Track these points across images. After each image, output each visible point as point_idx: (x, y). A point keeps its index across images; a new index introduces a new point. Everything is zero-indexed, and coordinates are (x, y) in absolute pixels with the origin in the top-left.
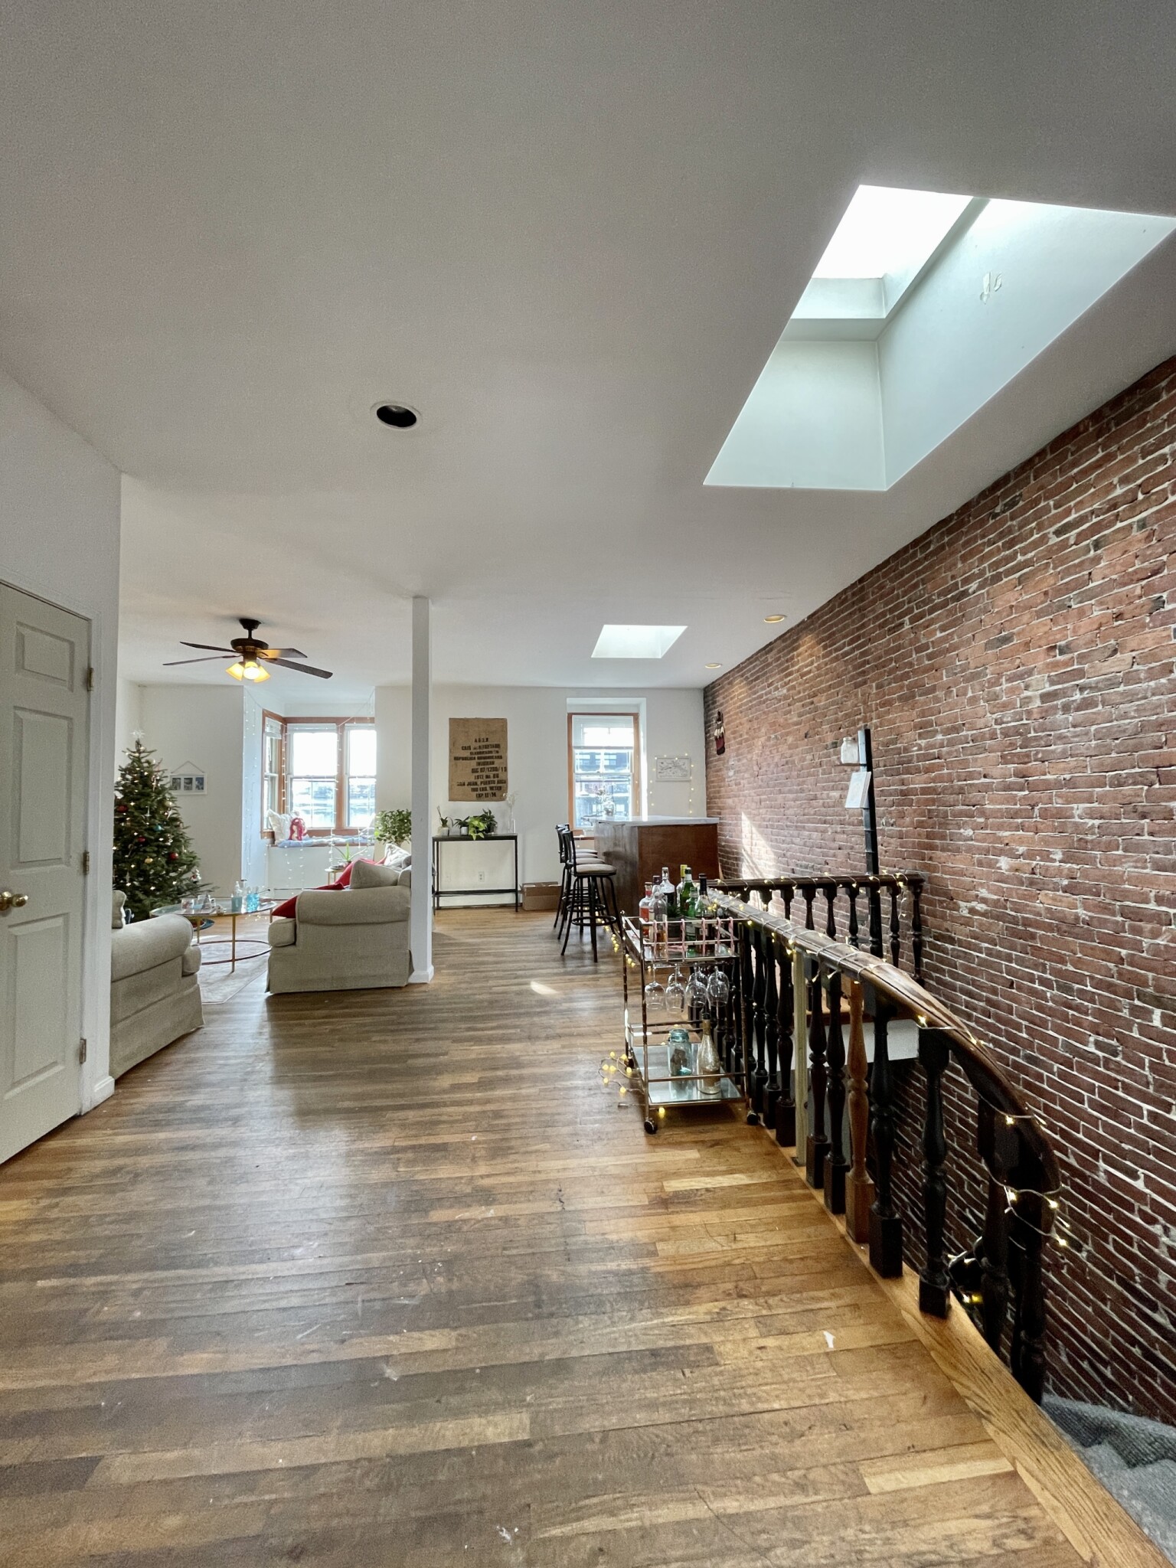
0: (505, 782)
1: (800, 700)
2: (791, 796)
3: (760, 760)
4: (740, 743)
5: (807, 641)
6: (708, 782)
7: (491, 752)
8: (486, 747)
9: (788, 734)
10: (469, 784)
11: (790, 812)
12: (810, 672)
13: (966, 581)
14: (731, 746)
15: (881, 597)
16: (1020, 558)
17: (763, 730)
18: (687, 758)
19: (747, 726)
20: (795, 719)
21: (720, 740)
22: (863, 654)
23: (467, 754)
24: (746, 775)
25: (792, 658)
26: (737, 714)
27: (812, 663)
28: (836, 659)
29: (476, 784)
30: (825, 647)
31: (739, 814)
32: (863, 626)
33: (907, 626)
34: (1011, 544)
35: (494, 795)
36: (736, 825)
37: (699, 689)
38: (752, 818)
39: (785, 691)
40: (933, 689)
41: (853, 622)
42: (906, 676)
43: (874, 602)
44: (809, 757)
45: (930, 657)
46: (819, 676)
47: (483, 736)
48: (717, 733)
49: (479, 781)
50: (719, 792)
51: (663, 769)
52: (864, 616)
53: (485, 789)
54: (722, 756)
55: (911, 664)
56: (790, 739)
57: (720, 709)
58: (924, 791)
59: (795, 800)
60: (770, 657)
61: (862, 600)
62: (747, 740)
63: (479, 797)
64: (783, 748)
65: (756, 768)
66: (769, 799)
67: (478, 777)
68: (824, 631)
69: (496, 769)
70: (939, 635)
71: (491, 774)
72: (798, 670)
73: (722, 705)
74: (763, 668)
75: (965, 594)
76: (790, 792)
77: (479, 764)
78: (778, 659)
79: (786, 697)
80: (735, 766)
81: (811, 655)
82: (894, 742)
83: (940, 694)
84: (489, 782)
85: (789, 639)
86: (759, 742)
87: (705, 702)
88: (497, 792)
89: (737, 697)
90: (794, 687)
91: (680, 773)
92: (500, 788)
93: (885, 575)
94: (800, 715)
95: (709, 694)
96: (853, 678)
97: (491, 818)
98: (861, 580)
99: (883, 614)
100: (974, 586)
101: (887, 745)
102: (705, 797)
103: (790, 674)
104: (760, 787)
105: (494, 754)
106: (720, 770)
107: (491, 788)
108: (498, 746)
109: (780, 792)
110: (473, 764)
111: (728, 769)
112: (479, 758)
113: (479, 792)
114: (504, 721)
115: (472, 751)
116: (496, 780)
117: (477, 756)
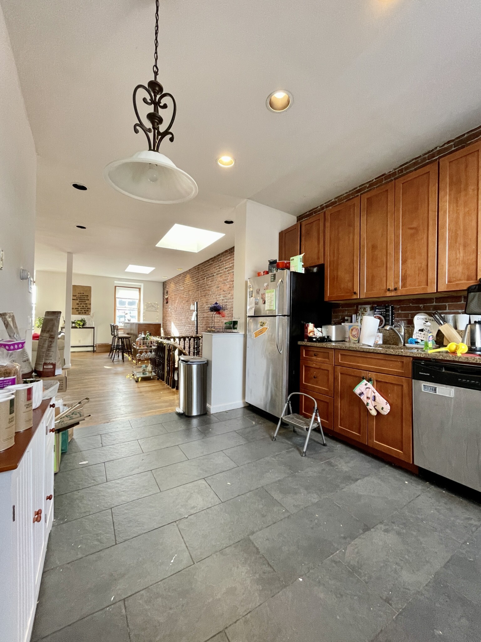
0: (90, 309)
1: (186, 292)
2: (183, 317)
3: (177, 306)
4: (172, 301)
5: (188, 276)
6: (163, 312)
7: (85, 298)
8: (83, 296)
9: (183, 300)
10: (76, 309)
11: (183, 321)
12: (188, 285)
13: (214, 273)
14: (170, 301)
15: (202, 271)
16: (221, 272)
17: (178, 298)
18: (156, 304)
19: (174, 296)
20: (185, 296)
21: (167, 299)
22: (199, 283)
23: (75, 298)
24: (173, 311)
25: (185, 280)
26: (172, 292)
27: (189, 282)
28: (193, 283)
29: (78, 309)
30: (192, 279)
31: (171, 322)
32: (198, 276)
33: (206, 279)
34: (220, 268)
35: (85, 313)
36: (170, 325)
37: (161, 282)
38: (174, 323)
39: (183, 288)
40: (208, 295)
41: (197, 275)
42: (204, 291)
43: (201, 271)
44: (187, 307)
45: (209, 287)
46: (190, 286)
47: (82, 292)
48: (166, 297)
49: (79, 308)
50: (166, 315)
51: (149, 307)
52: (199, 274)
53: (82, 311)
54: (167, 304)
55: (205, 288)
56: (184, 302)
57: (167, 290)
58: (207, 317)
59: (184, 318)
60: (180, 278)
61: (199, 270)
62: (174, 300)
63: (79, 314)
64: (182, 304)
65: (176, 309)
66: (179, 318)
67: (79, 306)
68: (191, 275)
69: (86, 304)
70: (210, 283)
71: (85, 305)
72: (186, 283)
73: (168, 288)
74: (179, 280)
75: (213, 276)
76: (183, 316)
77: (80, 302)
78: (182, 279)
79: (183, 290)
80: (171, 308)
81: (189, 280)
82: (202, 305)
83: (210, 296)
84: (84, 308)
85: (184, 274)
86: (177, 301)
87: (163, 287)
88: (87, 312)
89: (171, 287)
90: (185, 288)
91: (154, 309)
92: (88, 311)
93: (203, 266)
94: (186, 296)
95: (164, 284)
96: (196, 289)
97: (84, 321)
98: (199, 265)
99: (202, 275)
100: (215, 274)
101: (201, 306)
102: (162, 316)
103: (184, 284)
104: (177, 314)
105: (86, 299)
106: (167, 309)
107: (84, 311)
108: (88, 296)
109: (181, 316)
110: (77, 302)
111: (169, 308)
112: (80, 300)
113: (79, 312)
114: (90, 287)
115: (77, 297)
116: (86, 308)
117: (79, 299)
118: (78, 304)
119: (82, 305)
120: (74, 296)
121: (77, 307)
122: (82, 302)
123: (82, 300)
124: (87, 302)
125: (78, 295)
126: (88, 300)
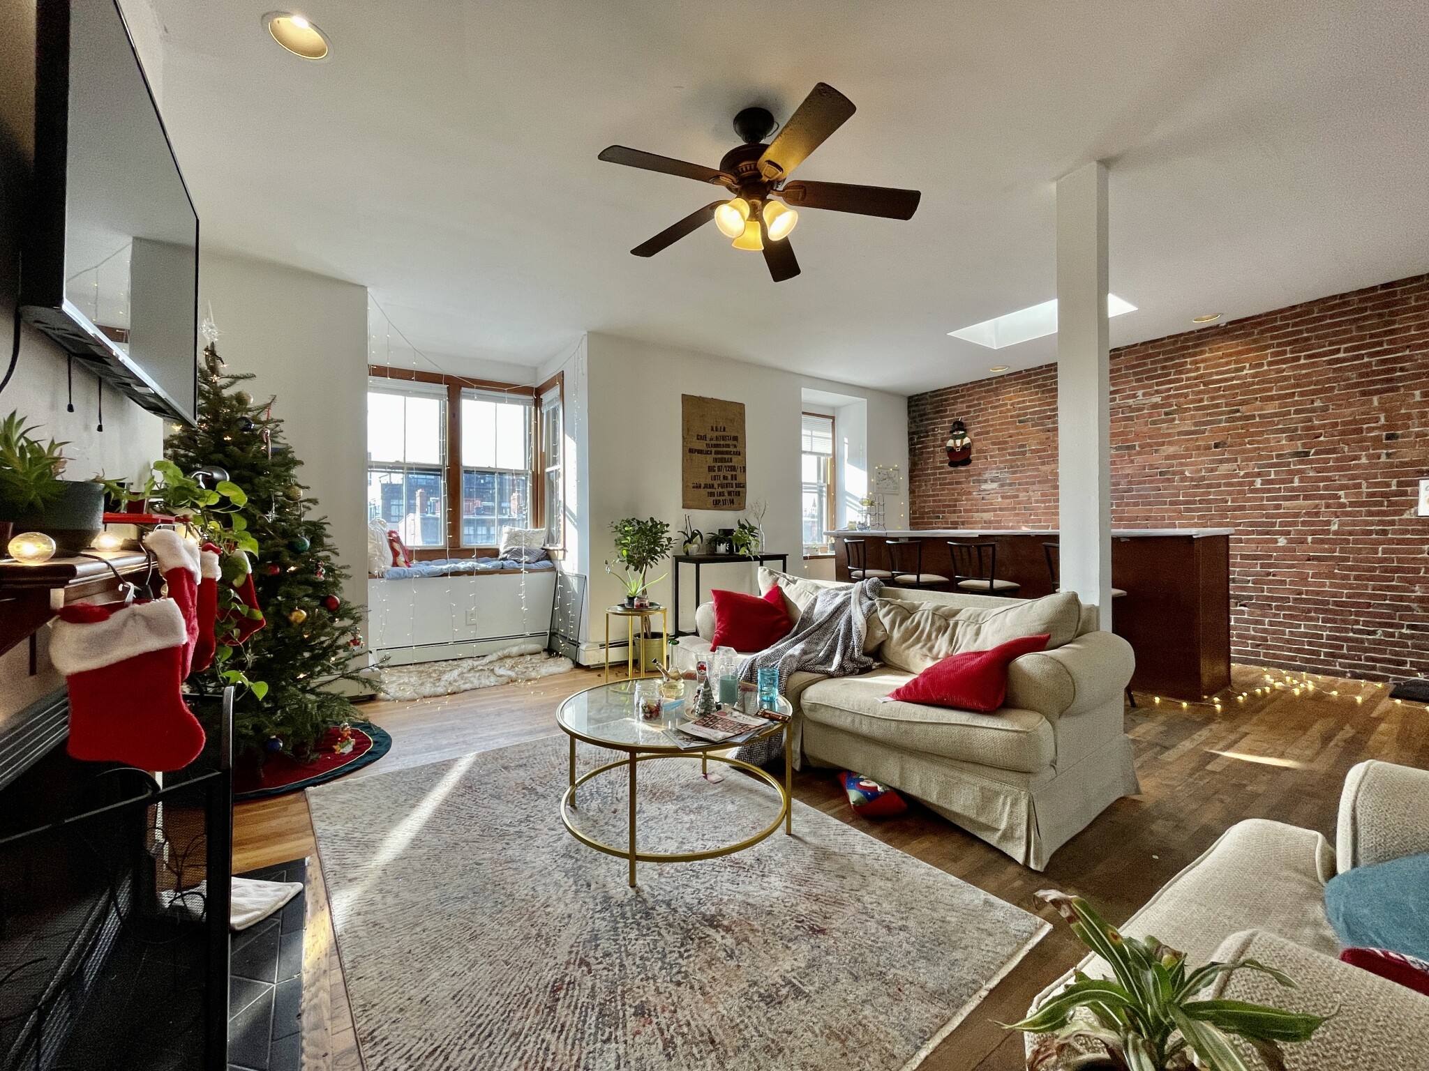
0: (743, 486)
5: (1226, 348)
6: (916, 496)
7: (728, 446)
8: (724, 438)
9: (1163, 444)
10: (706, 486)
12: (1230, 379)
14: (993, 455)
19: (1041, 436)
20: (1186, 428)
21: (959, 450)
23: (701, 445)
24: (1037, 488)
25: (1180, 365)
26: (1008, 423)
27: (1239, 370)
29: (712, 486)
30: (1277, 353)
35: (732, 502)
37: (904, 397)
39: (1155, 400)
41: (1363, 329)
44: (1224, 467)
47: (721, 424)
48: (949, 444)
49: (716, 483)
50: (951, 506)
51: (880, 480)
53: (721, 494)
54: (965, 467)
56: (1170, 450)
57: (958, 418)
62: (1038, 451)
63: (717, 505)
64: (1149, 458)
67: (714, 478)
68: (1277, 338)
69: (733, 469)
71: (729, 474)
72: (1195, 378)
73: (964, 413)
77: (715, 460)
78: (1136, 366)
80: (1002, 478)
81: (1235, 362)
84: (727, 485)
87: (913, 414)
88: (736, 499)
89: (1009, 405)
90: (1183, 396)
91: (892, 485)
92: (738, 494)
94: (1200, 424)
102: (908, 512)
103: (1172, 381)
105: (732, 449)
106: (958, 482)
107: (730, 493)
108: (735, 438)
110: (710, 458)
111: (985, 479)
112: (717, 453)
113: (716, 498)
114: (742, 406)
115: (708, 442)
116: (734, 482)
117: (714, 450)
118: (711, 469)
119: (721, 474)
120: (700, 438)
121: (709, 481)
122: (722, 460)
123: (722, 453)
124: (735, 459)
125: (710, 434)
126: (738, 453)
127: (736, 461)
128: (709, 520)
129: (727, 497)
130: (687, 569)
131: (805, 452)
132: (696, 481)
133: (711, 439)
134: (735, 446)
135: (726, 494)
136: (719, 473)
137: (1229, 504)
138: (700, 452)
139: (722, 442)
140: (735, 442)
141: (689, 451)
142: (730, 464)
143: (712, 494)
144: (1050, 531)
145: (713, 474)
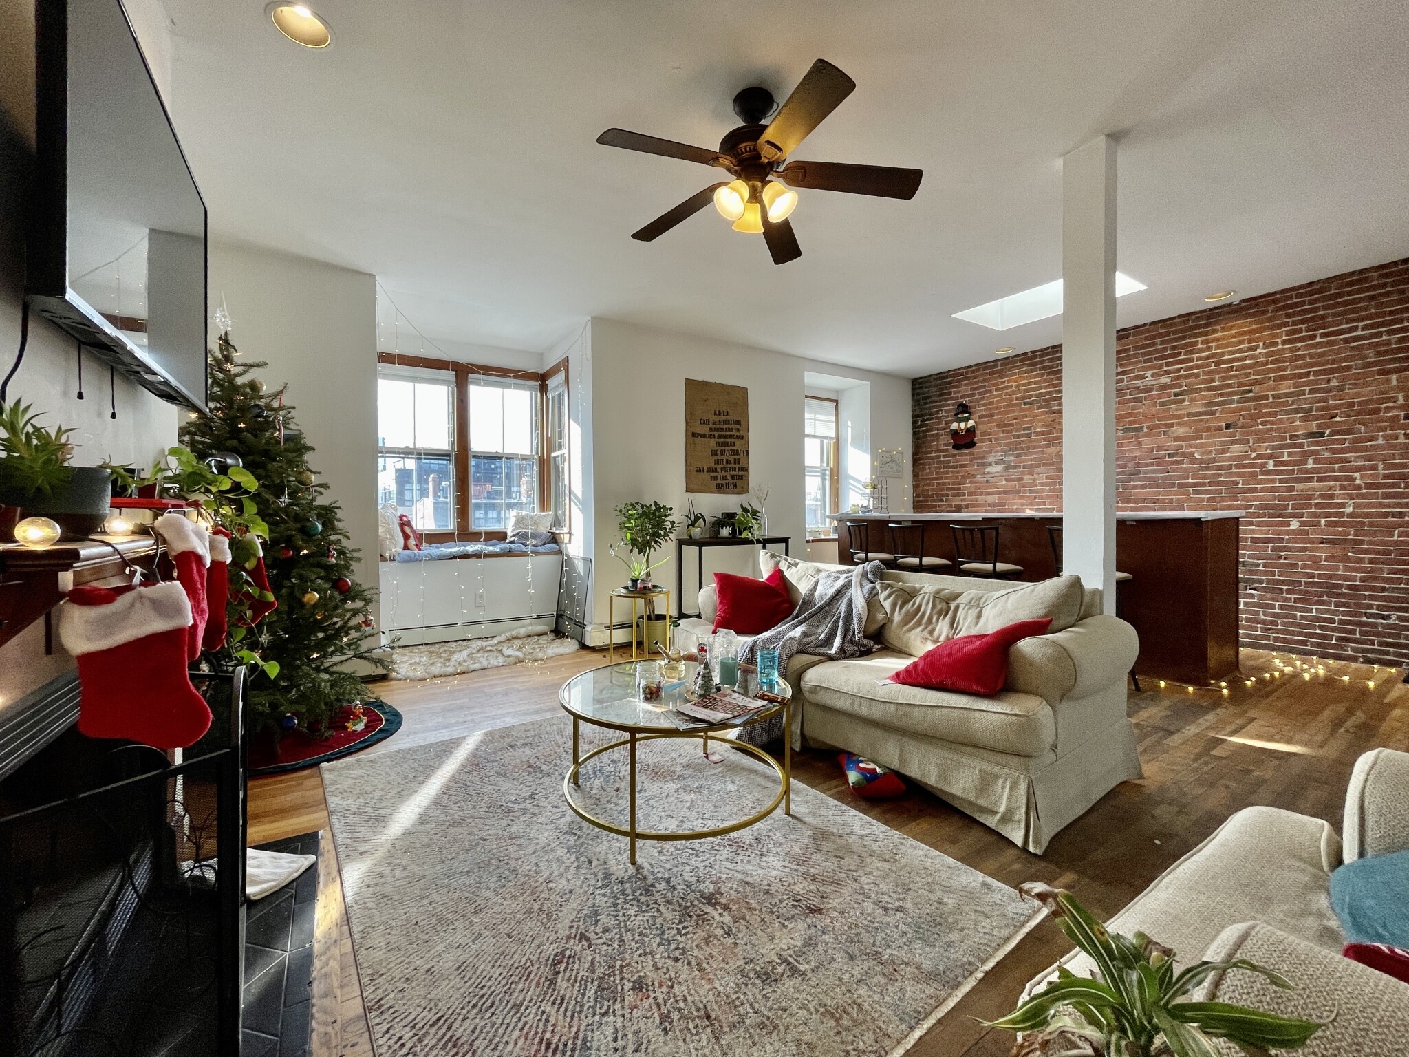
0: (745, 469)
1: (1212, 389)
4: (1024, 436)
5: (1239, 327)
6: (921, 479)
7: (731, 430)
8: (727, 422)
10: (710, 470)
12: (1242, 358)
14: (993, 440)
18: (900, 453)
19: (1046, 418)
21: (963, 433)
23: (704, 429)
24: (1042, 470)
26: (1014, 405)
27: (1252, 349)
28: (1328, 344)
29: (715, 470)
30: (1292, 332)
35: (735, 485)
37: (907, 379)
39: (1165, 380)
47: (724, 409)
48: (953, 427)
49: (719, 467)
50: (956, 489)
51: (883, 464)
53: (724, 478)
57: (962, 401)
62: (1044, 433)
63: (720, 489)
67: (718, 462)
69: (737, 453)
71: (732, 458)
72: (1206, 358)
73: (968, 396)
77: (719, 444)
80: (1007, 461)
84: (730, 469)
87: (916, 397)
88: (739, 483)
89: (1014, 387)
90: (1193, 376)
91: (895, 469)
92: (741, 477)
94: (1211, 405)
95: (928, 386)
102: (911, 495)
105: (734, 433)
106: (963, 465)
107: (732, 477)
108: (738, 423)
110: (713, 442)
111: (986, 464)
112: (719, 437)
113: (719, 482)
114: (744, 390)
115: (711, 426)
116: (737, 466)
117: (716, 434)
118: (714, 453)
119: (724, 458)
120: (703, 422)
121: (713, 466)
122: (726, 444)
123: (725, 437)
124: (738, 442)
125: (713, 418)
126: (741, 437)
127: (739, 444)
128: (712, 504)
129: (730, 481)
130: (690, 552)
131: (808, 436)
132: (700, 465)
133: (714, 423)
134: (738, 430)
135: (729, 478)
136: (723, 457)
137: (1240, 486)
138: (703, 436)
139: (725, 426)
140: (738, 427)
141: (692, 435)
142: (733, 448)
143: (714, 478)
144: (1055, 514)
145: (716, 458)
